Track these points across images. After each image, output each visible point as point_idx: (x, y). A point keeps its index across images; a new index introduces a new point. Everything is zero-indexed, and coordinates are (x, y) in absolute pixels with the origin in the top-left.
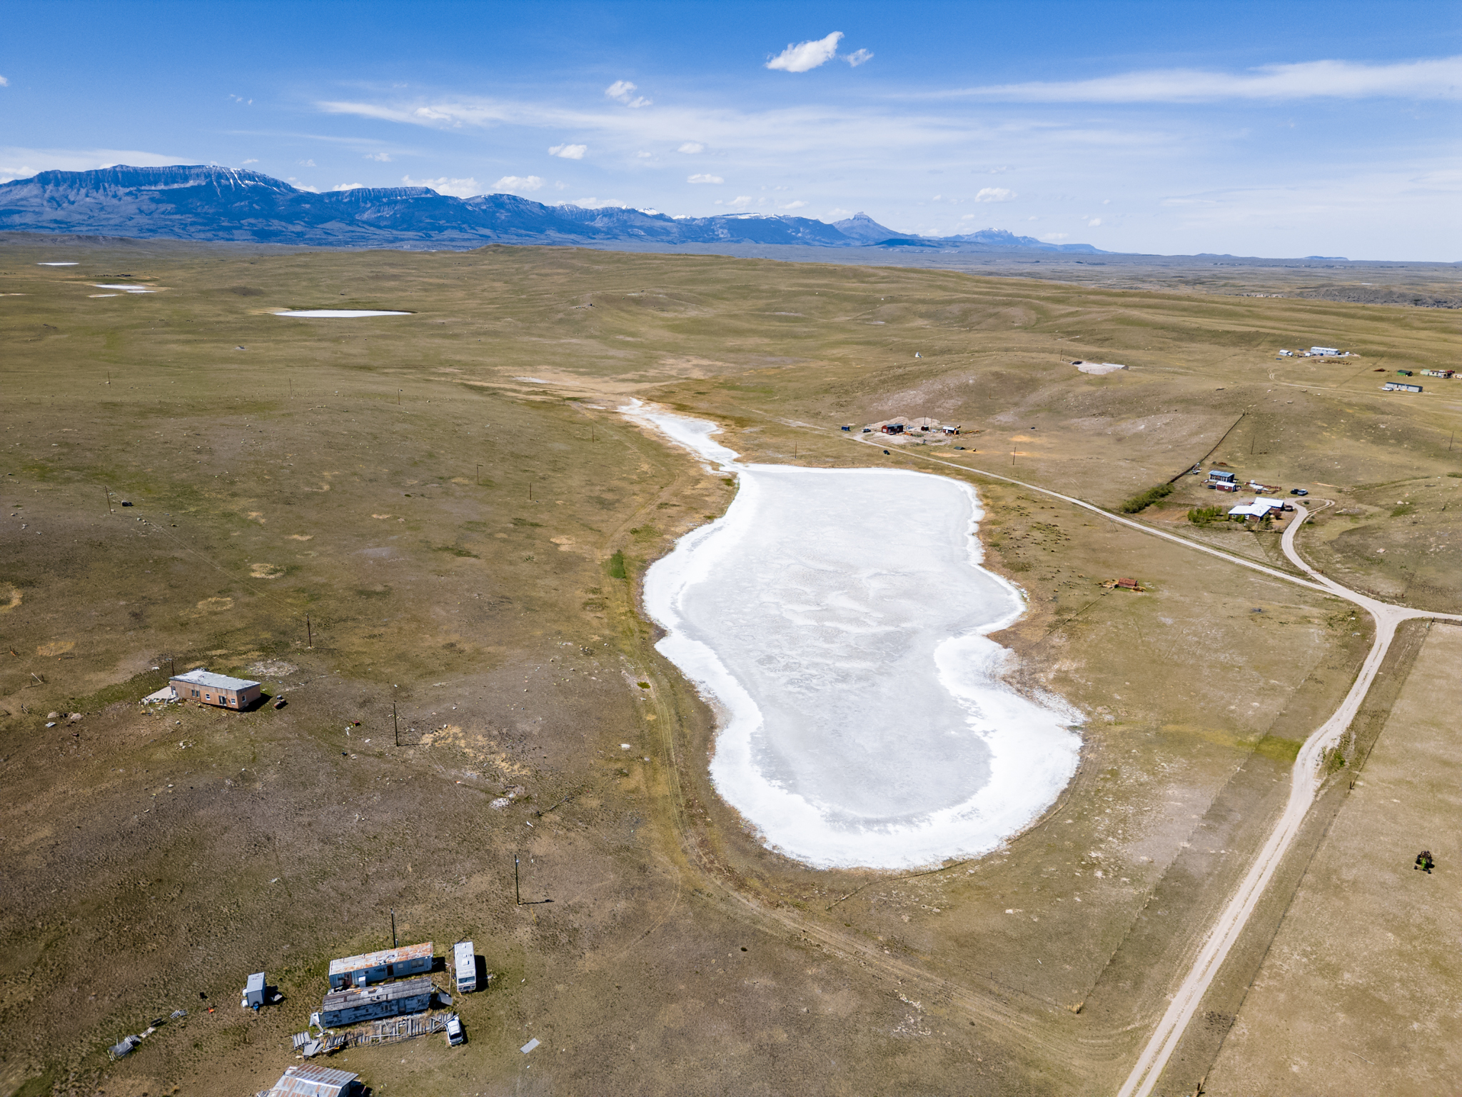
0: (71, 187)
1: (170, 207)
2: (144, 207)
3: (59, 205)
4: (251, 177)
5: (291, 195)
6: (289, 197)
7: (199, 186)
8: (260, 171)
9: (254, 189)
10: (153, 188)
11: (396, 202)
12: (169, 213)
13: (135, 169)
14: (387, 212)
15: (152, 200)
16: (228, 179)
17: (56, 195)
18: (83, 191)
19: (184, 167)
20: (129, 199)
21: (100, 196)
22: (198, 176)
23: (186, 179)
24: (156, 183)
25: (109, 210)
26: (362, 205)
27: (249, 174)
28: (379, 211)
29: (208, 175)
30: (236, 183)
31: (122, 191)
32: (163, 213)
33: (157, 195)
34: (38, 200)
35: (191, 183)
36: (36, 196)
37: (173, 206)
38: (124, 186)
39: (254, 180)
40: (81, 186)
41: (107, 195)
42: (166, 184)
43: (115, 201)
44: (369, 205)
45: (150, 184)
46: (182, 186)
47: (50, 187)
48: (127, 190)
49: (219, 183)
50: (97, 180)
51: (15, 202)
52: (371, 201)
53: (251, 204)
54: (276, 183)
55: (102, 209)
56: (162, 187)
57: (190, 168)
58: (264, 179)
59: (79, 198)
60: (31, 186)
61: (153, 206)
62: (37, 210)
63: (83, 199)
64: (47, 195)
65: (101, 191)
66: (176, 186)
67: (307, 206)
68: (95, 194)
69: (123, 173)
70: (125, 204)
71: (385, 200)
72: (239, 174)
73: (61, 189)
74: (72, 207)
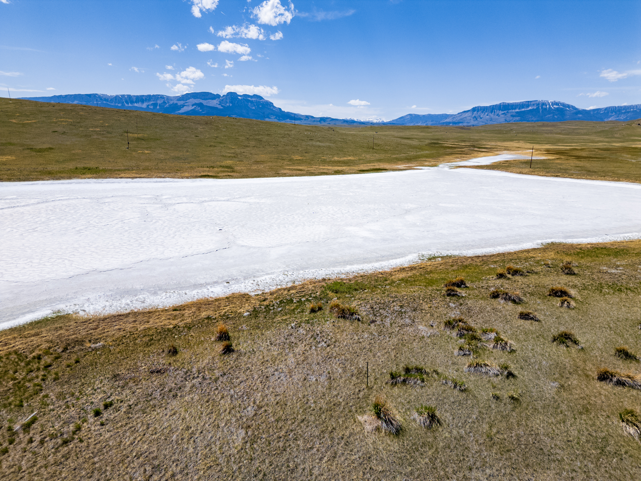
0: (482, 112)
1: (518, 118)
2: (508, 119)
3: (476, 119)
4: (557, 104)
5: (575, 111)
6: (573, 112)
7: (533, 109)
8: (562, 101)
9: (557, 109)
10: (514, 111)
11: (628, 112)
12: (517, 121)
13: (508, 104)
14: (622, 117)
15: (512, 116)
16: (546, 106)
17: (476, 115)
18: (486, 113)
19: (528, 102)
20: (503, 116)
21: (492, 115)
22: (534, 105)
23: (528, 106)
24: (515, 109)
25: (494, 120)
26: (610, 114)
27: (556, 103)
28: (618, 117)
29: (538, 104)
30: (550, 107)
31: (501, 112)
32: (514, 121)
33: (514, 114)
34: (470, 118)
35: (530, 108)
36: (469, 116)
37: (519, 118)
38: (502, 111)
39: (559, 105)
40: (486, 112)
41: (494, 115)
42: (519, 109)
43: (497, 117)
44: (614, 114)
45: (513, 109)
46: (526, 109)
47: (475, 113)
48: (503, 112)
49: (542, 107)
50: (492, 109)
51: (461, 119)
52: (616, 112)
53: (554, 115)
54: (569, 106)
55: (491, 120)
56: (517, 110)
57: (531, 102)
58: (563, 105)
59: (484, 116)
60: (469, 113)
61: (511, 118)
62: (468, 121)
63: (485, 116)
64: (473, 116)
65: (493, 113)
66: (523, 110)
67: (580, 115)
68: (490, 114)
69: (503, 105)
70: (500, 118)
71: (623, 111)
72: (552, 103)
73: (479, 113)
74: (481, 120)
